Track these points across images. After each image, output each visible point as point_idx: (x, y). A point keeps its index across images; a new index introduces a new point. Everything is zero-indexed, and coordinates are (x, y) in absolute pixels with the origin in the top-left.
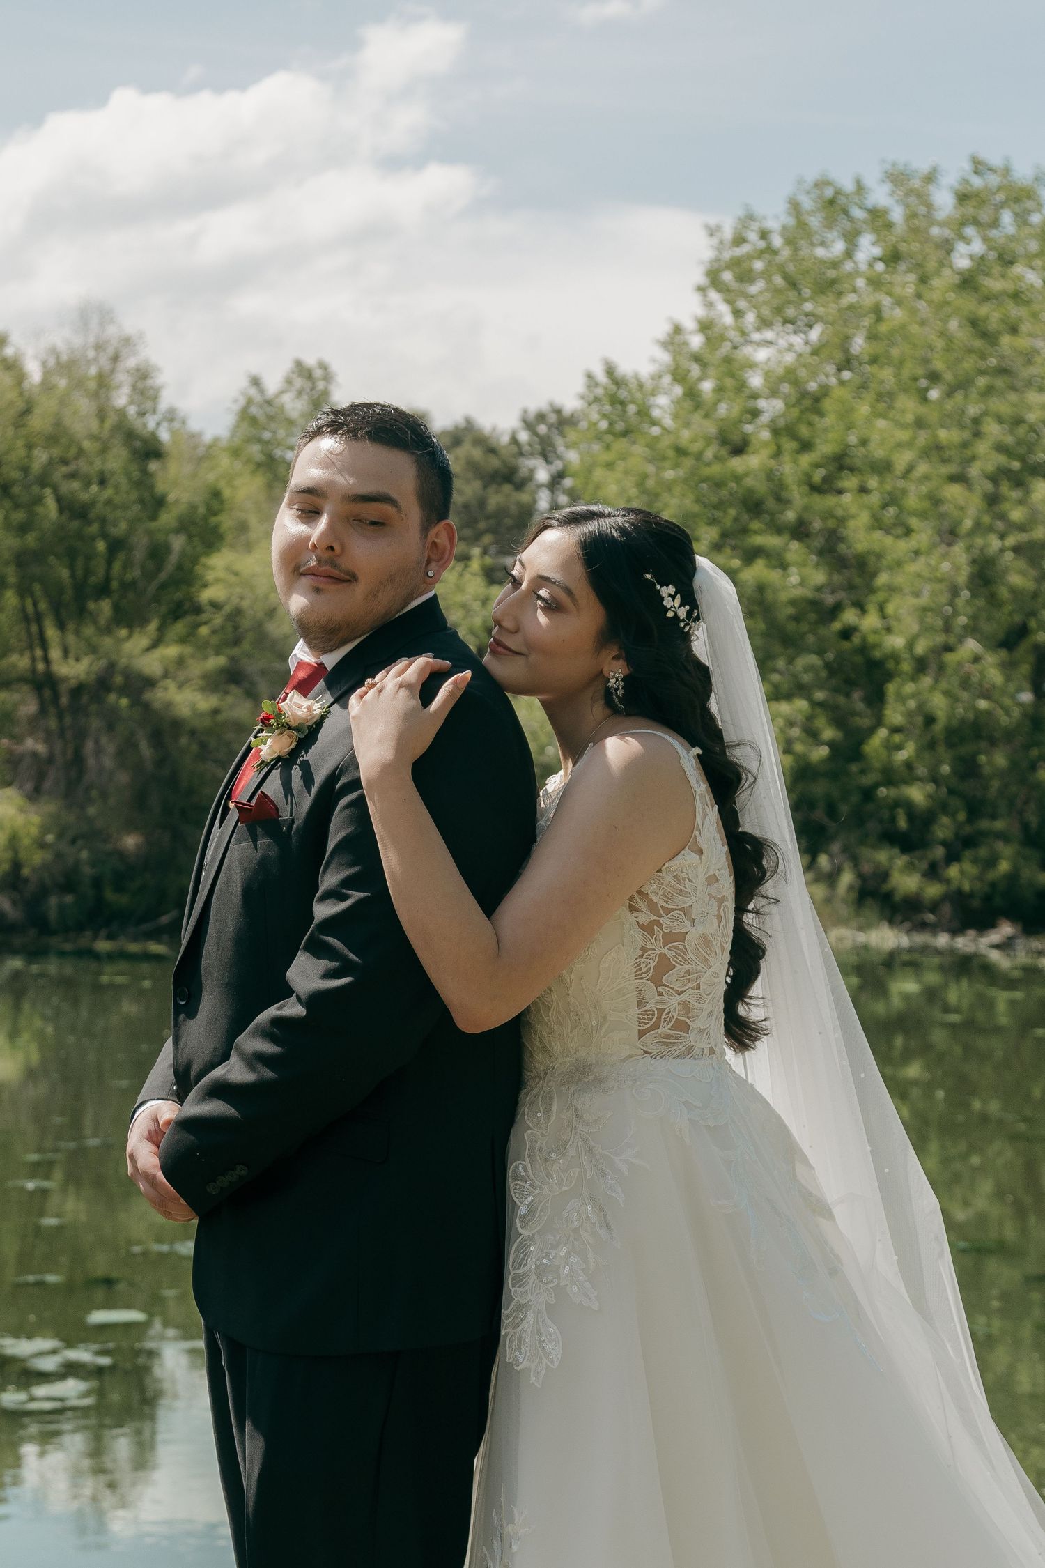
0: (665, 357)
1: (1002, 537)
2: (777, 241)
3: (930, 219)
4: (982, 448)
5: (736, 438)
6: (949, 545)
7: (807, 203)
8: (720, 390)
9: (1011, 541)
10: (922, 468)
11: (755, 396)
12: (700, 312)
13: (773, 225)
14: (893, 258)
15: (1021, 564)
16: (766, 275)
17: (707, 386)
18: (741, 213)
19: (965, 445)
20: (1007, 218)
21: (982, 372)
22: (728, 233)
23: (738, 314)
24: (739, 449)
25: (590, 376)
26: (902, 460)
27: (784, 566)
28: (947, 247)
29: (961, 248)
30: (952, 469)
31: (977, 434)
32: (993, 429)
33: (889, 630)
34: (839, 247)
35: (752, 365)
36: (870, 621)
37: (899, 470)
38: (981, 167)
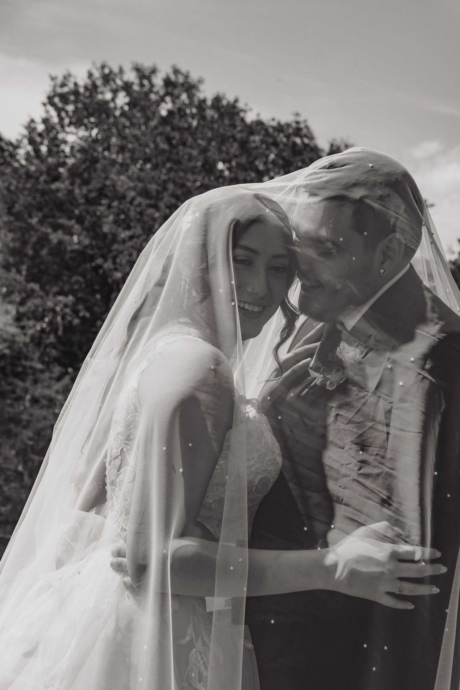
0: (25, 132)
2: (82, 90)
3: (151, 90)
5: (54, 173)
7: (97, 74)
8: (50, 151)
10: (139, 200)
11: (65, 156)
12: (44, 115)
13: (80, 82)
14: (132, 104)
16: (75, 102)
17: (44, 149)
18: (65, 72)
19: (159, 192)
20: (184, 96)
22: (60, 80)
23: (61, 119)
24: (57, 178)
26: (130, 195)
27: (72, 234)
28: (157, 104)
29: (163, 105)
30: (152, 202)
31: (164, 188)
32: (171, 186)
33: (116, 270)
34: (108, 96)
35: (65, 142)
36: (108, 265)
37: (128, 199)
38: (176, 72)
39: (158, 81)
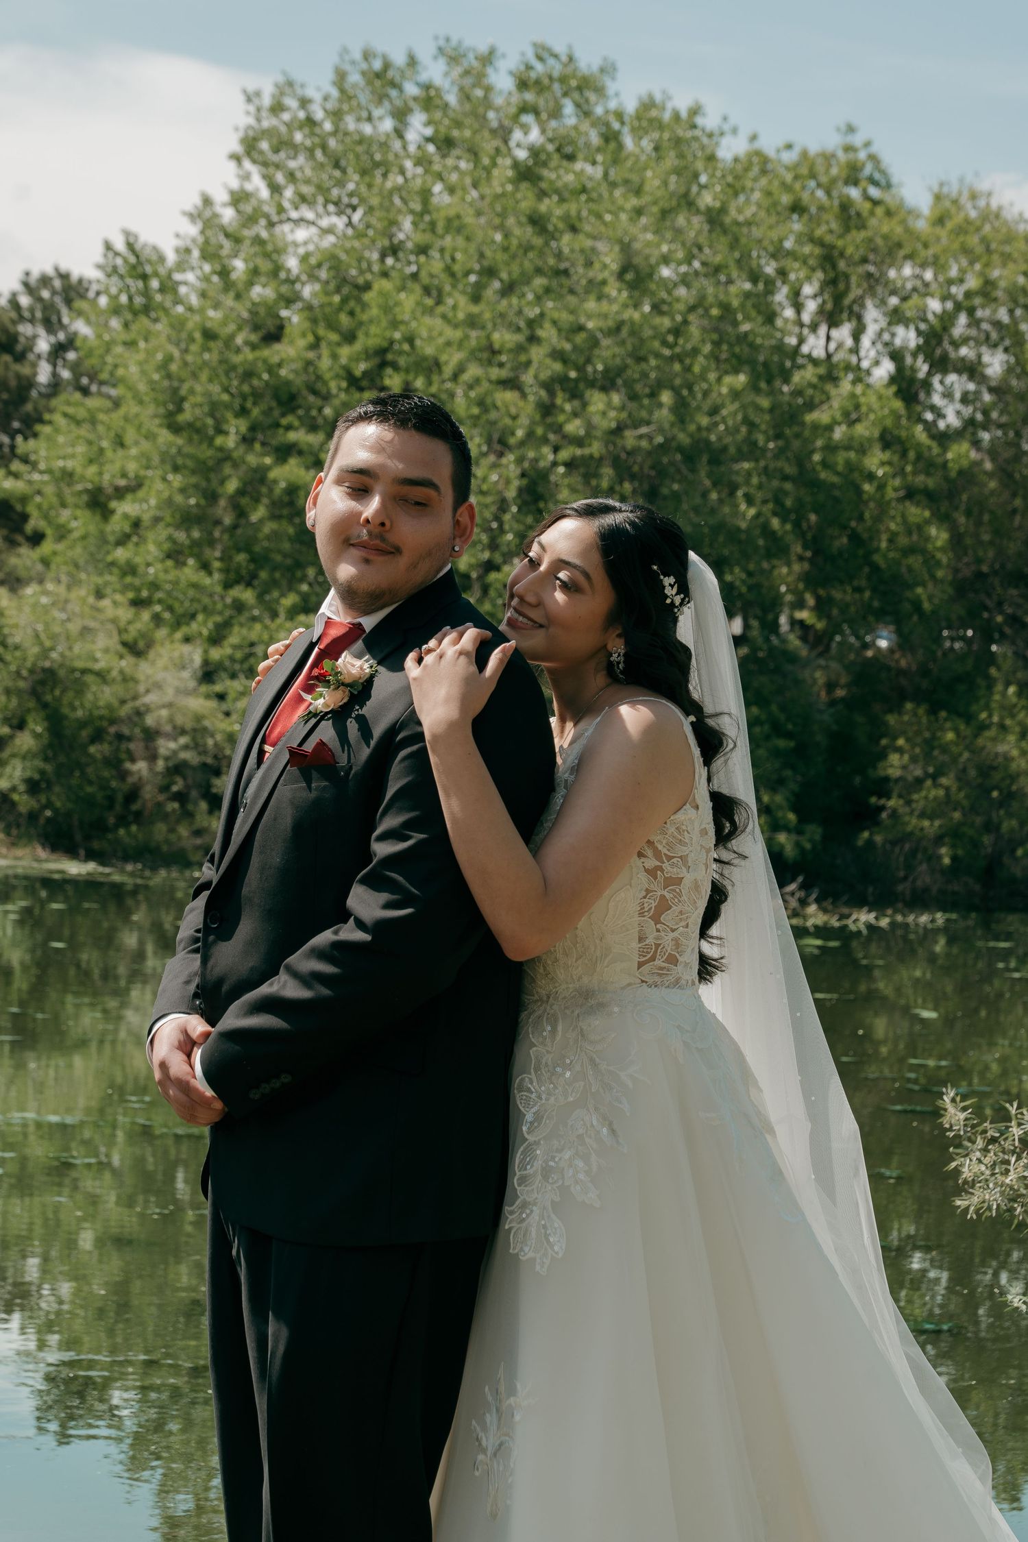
0: (192, 230)
1: (556, 450)
2: (319, 115)
3: (487, 102)
4: (537, 353)
5: (270, 324)
6: (501, 455)
7: (355, 78)
8: (255, 272)
9: (564, 455)
10: (473, 371)
11: (291, 282)
12: (235, 184)
13: (317, 96)
14: (446, 144)
15: (576, 479)
16: (307, 149)
17: (239, 266)
18: (281, 79)
19: (520, 349)
20: (569, 108)
21: (539, 271)
22: (267, 101)
23: (275, 189)
24: (273, 336)
25: (108, 247)
26: (452, 359)
28: (504, 133)
29: (517, 135)
30: (504, 373)
31: (533, 339)
32: (547, 332)
34: (388, 125)
35: (288, 247)
37: (448, 371)
38: (543, 52)
39: (502, 81)
